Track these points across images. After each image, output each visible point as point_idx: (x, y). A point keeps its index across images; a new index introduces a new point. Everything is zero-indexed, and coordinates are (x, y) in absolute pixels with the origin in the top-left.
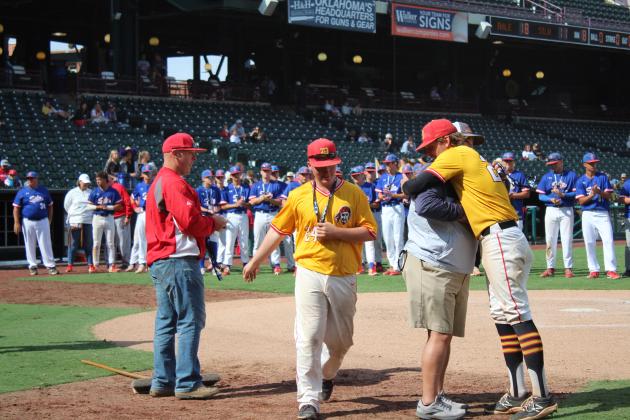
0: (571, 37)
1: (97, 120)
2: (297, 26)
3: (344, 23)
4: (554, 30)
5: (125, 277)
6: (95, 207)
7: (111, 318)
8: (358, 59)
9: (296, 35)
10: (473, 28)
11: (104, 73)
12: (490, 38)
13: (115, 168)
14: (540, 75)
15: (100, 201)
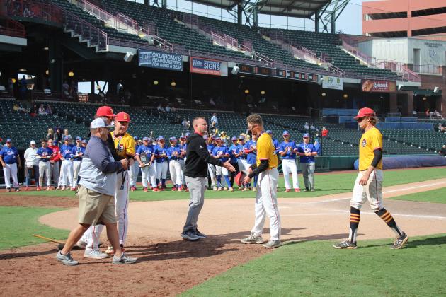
0: (278, 74)
1: (42, 114)
2: (144, 68)
3: (167, 66)
4: (269, 71)
5: (56, 193)
6: (40, 157)
7: (47, 213)
8: (173, 84)
9: (143, 72)
10: (230, 69)
11: (45, 90)
12: (239, 75)
13: (51, 137)
14: (263, 93)
15: (43, 154)
